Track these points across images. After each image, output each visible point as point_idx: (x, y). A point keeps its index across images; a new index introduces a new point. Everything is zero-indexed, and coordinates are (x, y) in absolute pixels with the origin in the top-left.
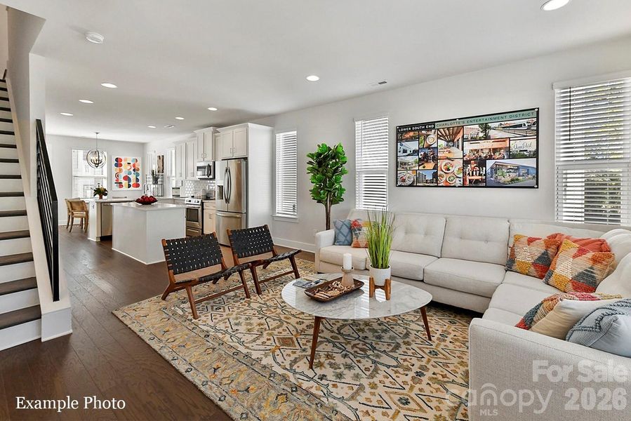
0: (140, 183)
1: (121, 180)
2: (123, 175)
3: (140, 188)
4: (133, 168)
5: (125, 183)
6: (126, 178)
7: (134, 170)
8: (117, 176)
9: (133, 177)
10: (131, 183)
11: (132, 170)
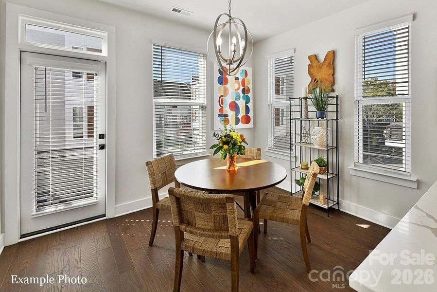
0: (251, 115)
1: (227, 110)
2: (228, 100)
3: (250, 125)
4: (242, 88)
5: (231, 114)
6: (234, 106)
7: (244, 91)
8: (221, 102)
9: (241, 103)
10: (240, 116)
11: (240, 91)
